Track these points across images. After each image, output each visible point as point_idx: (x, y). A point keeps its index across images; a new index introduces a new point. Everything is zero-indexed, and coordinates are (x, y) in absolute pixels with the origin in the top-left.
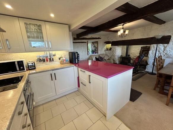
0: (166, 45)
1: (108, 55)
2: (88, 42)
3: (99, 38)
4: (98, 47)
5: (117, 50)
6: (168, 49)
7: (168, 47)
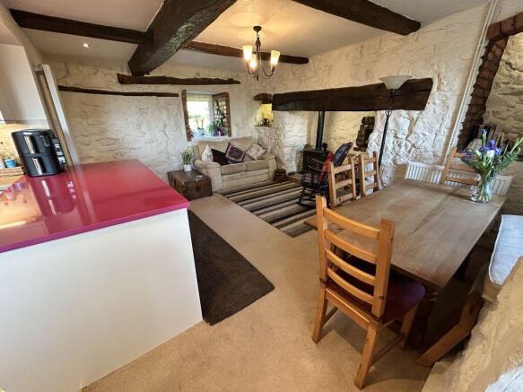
0: (415, 114)
1: (266, 140)
2: (184, 93)
3: (230, 82)
4: (228, 113)
5: (287, 128)
6: (419, 128)
7: (420, 123)
